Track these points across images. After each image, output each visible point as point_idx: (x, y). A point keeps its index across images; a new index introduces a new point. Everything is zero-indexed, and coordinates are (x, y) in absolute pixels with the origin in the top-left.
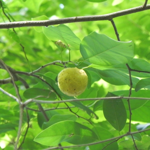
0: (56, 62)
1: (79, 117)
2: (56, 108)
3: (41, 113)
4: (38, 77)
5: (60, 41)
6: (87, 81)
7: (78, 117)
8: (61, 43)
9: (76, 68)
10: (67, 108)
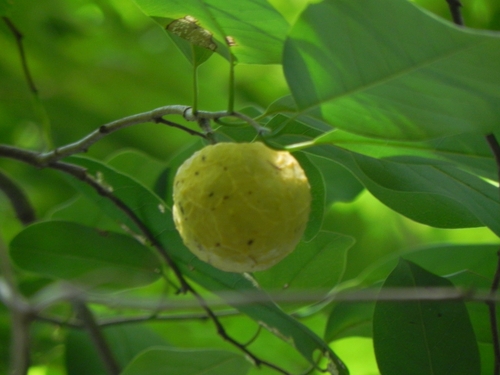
0: (169, 112)
1: (258, 362)
2: (153, 318)
3: (85, 336)
4: (82, 176)
5: (191, 19)
6: (307, 204)
7: (252, 362)
8: (194, 27)
9: (259, 145)
10: (204, 319)
